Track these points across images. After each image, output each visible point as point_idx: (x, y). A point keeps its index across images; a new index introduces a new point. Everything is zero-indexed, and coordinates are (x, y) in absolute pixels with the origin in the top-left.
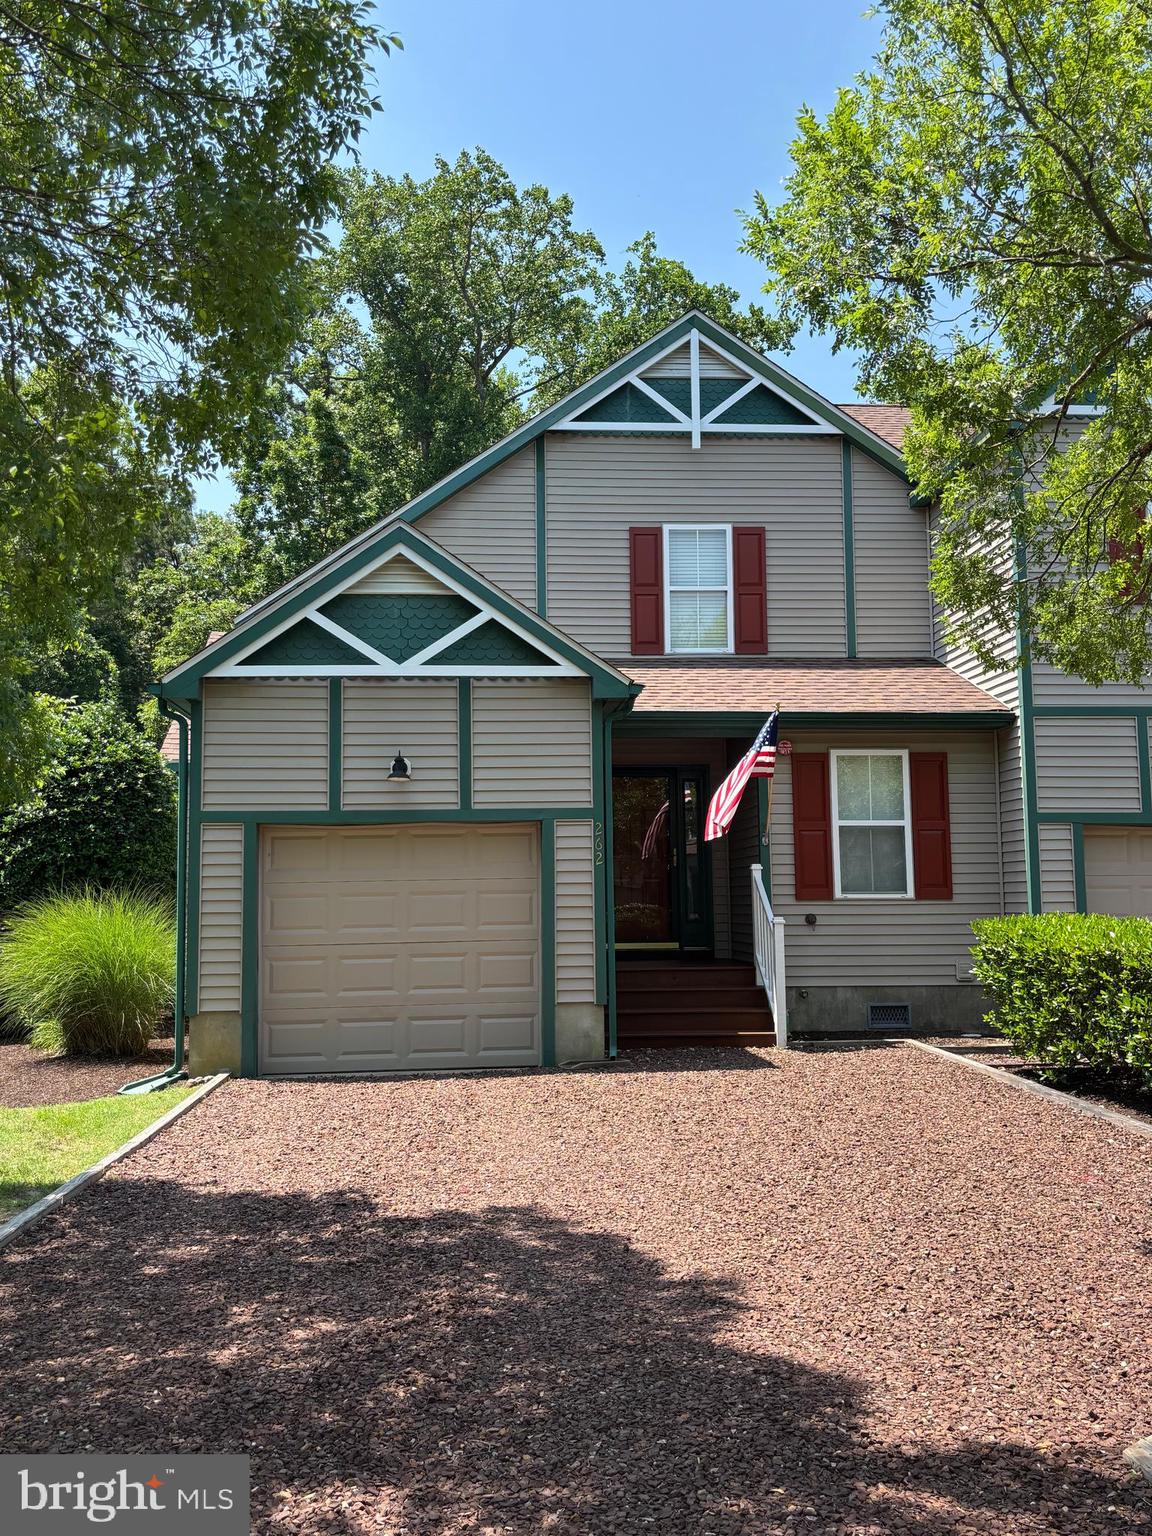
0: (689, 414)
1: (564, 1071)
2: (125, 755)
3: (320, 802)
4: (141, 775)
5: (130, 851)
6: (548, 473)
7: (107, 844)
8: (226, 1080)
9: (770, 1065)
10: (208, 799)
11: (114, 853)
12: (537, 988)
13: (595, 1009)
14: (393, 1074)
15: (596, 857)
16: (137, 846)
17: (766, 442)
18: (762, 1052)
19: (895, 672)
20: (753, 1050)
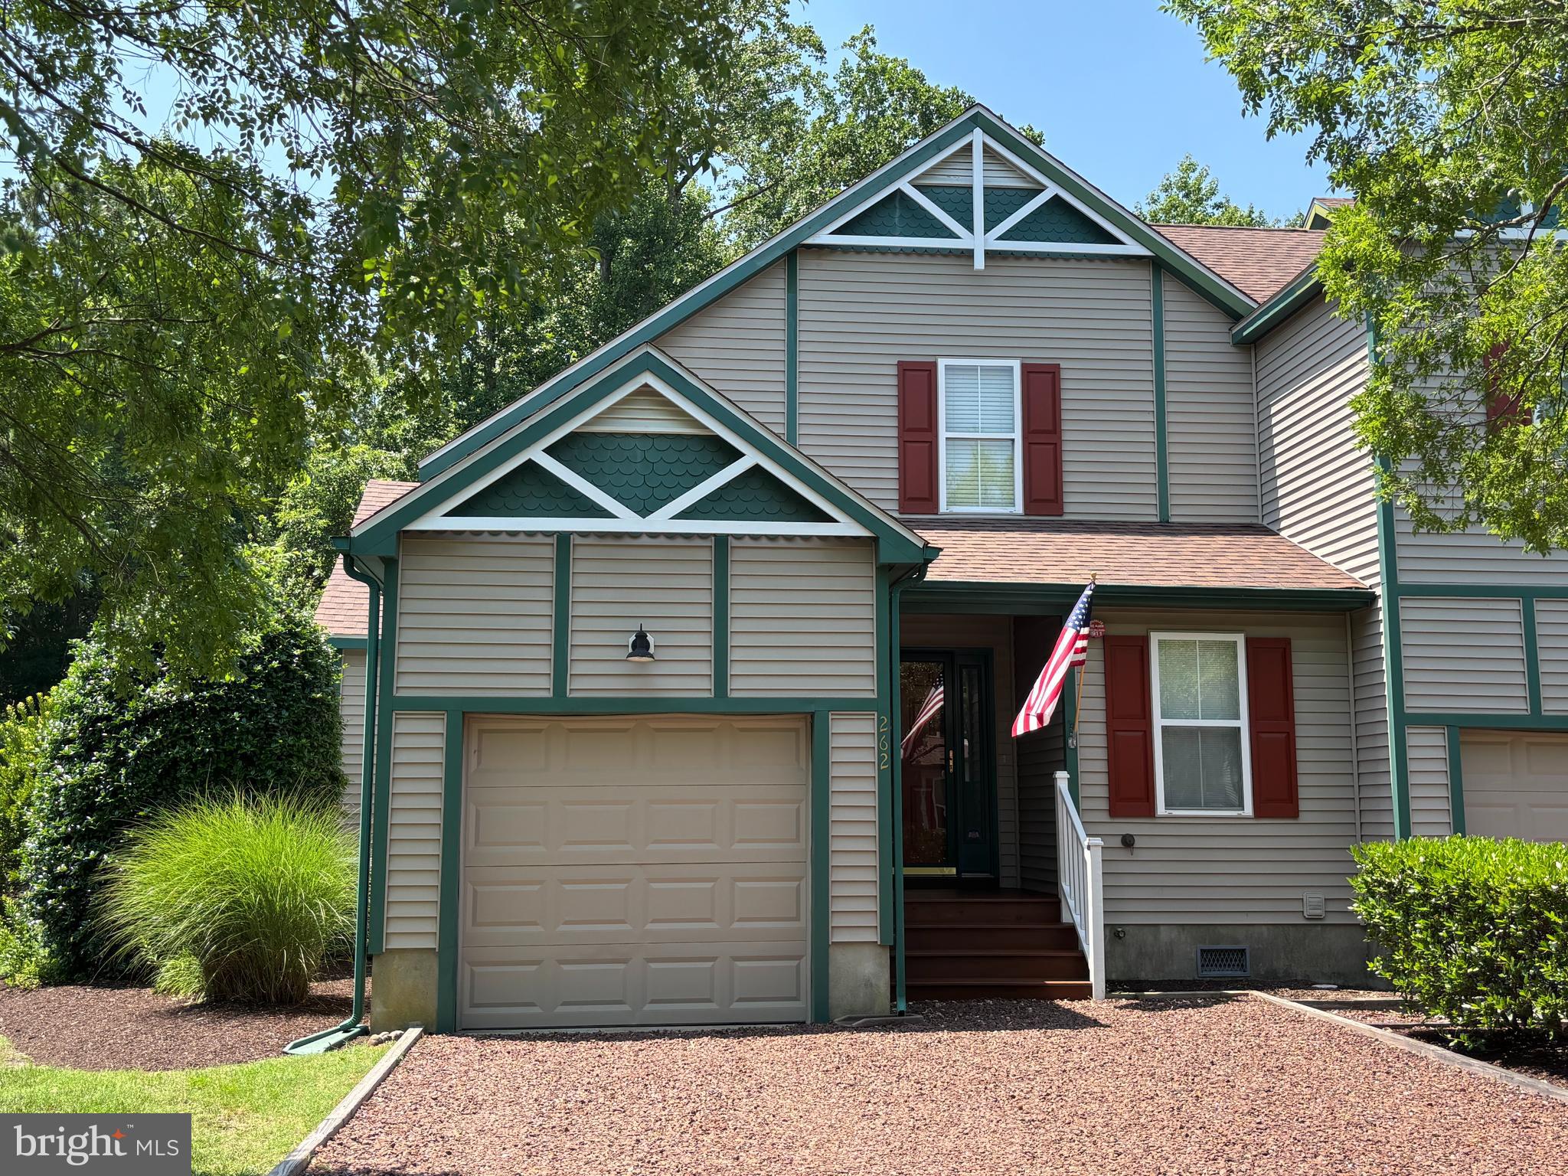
0: (970, 227)
1: (843, 1029)
2: (280, 627)
3: (541, 687)
4: (297, 652)
5: (283, 746)
6: (801, 296)
7: (254, 736)
8: (420, 1037)
9: (1095, 1023)
10: (402, 682)
11: (262, 748)
12: (806, 922)
13: (879, 950)
14: (626, 1030)
15: (880, 759)
16: (290, 740)
17: (1061, 264)
18: (1077, 1006)
19: (1221, 540)
20: (1065, 1004)
